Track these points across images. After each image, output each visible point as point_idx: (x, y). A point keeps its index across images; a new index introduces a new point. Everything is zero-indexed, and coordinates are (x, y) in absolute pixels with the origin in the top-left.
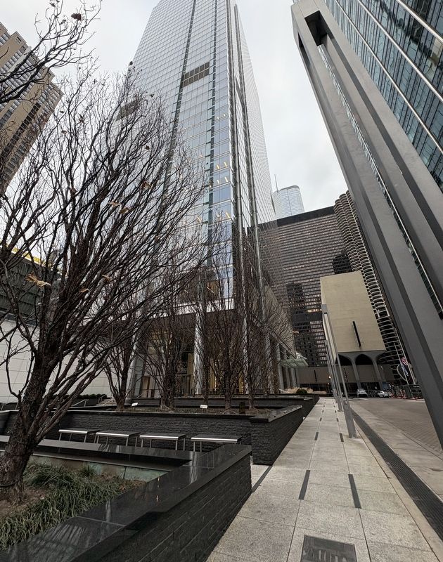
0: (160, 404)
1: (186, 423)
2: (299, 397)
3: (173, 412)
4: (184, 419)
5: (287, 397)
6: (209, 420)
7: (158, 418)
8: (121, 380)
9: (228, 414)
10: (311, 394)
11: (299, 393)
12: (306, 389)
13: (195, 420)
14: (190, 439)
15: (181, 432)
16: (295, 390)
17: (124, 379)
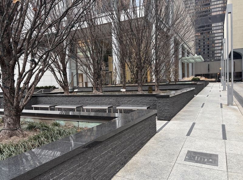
0: (93, 90)
1: (112, 100)
2: (193, 82)
3: (102, 94)
4: (110, 97)
5: (184, 83)
6: (127, 98)
7: (93, 98)
8: (62, 75)
9: (141, 93)
10: (203, 80)
11: (193, 80)
12: (199, 77)
13: (118, 98)
14: (116, 108)
15: (109, 104)
16: (191, 78)
17: (65, 75)
